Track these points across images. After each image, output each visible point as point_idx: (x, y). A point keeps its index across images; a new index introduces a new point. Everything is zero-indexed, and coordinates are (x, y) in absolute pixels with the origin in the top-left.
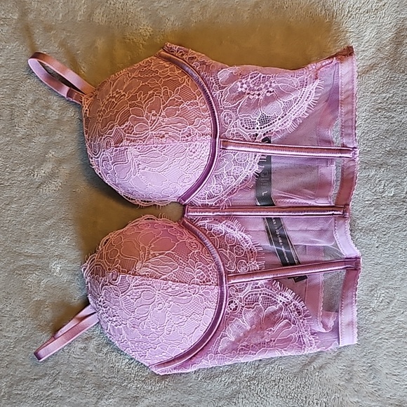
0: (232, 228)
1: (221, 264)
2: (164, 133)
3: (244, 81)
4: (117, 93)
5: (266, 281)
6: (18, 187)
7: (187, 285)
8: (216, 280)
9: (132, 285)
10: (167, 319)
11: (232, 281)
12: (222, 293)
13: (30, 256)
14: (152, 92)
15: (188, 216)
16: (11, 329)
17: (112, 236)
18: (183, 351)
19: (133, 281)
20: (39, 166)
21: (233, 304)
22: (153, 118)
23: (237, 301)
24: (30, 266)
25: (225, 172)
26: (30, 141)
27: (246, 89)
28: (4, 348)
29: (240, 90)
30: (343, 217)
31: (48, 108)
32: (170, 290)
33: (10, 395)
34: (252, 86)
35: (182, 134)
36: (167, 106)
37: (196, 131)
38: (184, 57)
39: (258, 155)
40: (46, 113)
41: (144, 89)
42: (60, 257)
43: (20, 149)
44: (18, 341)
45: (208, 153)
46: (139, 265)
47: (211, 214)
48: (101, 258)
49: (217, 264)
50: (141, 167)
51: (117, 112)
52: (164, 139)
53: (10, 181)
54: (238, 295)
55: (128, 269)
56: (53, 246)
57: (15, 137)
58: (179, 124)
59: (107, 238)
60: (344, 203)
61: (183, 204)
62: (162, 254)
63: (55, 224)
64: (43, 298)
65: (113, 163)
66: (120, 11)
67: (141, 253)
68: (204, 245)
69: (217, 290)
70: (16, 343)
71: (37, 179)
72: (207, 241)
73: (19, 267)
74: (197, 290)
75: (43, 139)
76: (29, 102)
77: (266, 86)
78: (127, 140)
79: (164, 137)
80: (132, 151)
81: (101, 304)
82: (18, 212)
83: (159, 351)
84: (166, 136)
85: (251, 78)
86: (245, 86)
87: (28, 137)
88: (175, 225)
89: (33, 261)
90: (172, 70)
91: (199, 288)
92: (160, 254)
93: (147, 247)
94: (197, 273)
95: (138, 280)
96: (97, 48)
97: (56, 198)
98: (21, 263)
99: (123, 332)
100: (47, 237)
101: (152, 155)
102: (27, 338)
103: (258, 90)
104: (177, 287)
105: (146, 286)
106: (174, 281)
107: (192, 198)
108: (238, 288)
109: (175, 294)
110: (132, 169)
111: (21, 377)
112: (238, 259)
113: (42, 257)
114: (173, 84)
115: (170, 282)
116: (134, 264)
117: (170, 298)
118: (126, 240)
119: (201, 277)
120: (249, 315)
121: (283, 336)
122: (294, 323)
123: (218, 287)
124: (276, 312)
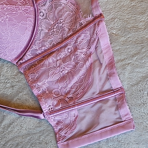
7: (14, 6)
10: (8, 25)
11: (39, 2)
12: (35, 9)
21: (42, 13)
23: (43, 11)
32: (5, 9)
54: (43, 8)
69: (32, 9)
74: (21, 9)
91: (21, 8)
106: (7, 4)
108: (42, 5)
109: (8, 11)
115: (4, 5)
117: (6, 13)
119: (22, 3)
120: (51, 16)
121: (68, 20)
122: (72, 12)
123: (33, 7)
124: (61, 10)
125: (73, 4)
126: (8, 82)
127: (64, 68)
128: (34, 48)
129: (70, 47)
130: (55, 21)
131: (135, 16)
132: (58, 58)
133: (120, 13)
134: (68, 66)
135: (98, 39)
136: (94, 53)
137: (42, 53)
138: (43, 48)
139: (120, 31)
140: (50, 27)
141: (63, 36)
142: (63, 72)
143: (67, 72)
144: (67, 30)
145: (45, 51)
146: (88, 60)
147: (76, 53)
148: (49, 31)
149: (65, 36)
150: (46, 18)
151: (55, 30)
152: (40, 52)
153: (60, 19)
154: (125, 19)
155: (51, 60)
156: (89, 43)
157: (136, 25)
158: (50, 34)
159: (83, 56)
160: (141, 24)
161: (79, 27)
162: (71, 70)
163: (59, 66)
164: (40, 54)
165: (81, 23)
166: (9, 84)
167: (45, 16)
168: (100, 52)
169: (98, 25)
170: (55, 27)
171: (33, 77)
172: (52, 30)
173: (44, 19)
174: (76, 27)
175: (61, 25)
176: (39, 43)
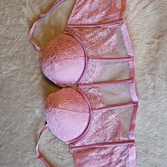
0: (95, 91)
1: (90, 105)
2: (67, 57)
3: (94, 38)
4: (50, 47)
5: (106, 111)
6: (26, 83)
7: (77, 112)
8: (88, 111)
9: (57, 112)
10: (70, 124)
11: (94, 112)
12: (90, 116)
13: (29, 107)
14: (61, 45)
15: (79, 88)
16: (22, 133)
17: (52, 95)
18: (77, 137)
19: (57, 110)
20: (32, 76)
21: (94, 119)
22: (63, 53)
23: (96, 119)
24: (29, 111)
25: (90, 70)
26: (30, 67)
27: (95, 41)
28: (20, 140)
29: (93, 41)
30: (132, 82)
31: (35, 55)
32: (70, 114)
33: (22, 156)
34: (97, 40)
35: (73, 57)
36: (67, 48)
37: (78, 56)
38: (72, 32)
39: (100, 62)
40: (35, 57)
41: (59, 44)
42: (38, 108)
43: (26, 69)
44: (25, 137)
45: (84, 63)
46: (60, 105)
47: (87, 87)
48: (47, 102)
49: (89, 105)
50: (60, 71)
51: (50, 53)
52: (67, 60)
53: (23, 81)
54: (96, 116)
55: (55, 106)
56: (36, 104)
57: (25, 66)
58: (72, 54)
59: (50, 95)
60: (132, 77)
61: (78, 84)
62: (68, 101)
63: (37, 96)
64: (33, 123)
65: (50, 71)
66: (59, 20)
67: (61, 101)
68: (84, 98)
69: (88, 115)
70: (24, 138)
71: (32, 80)
72: (85, 97)
73: (25, 111)
74: (81, 114)
75: (34, 66)
76: (30, 53)
77: (102, 39)
78: (54, 62)
79: (67, 59)
80: (57, 65)
81: (47, 119)
82: (25, 92)
83: (68, 136)
84: (68, 58)
85: (97, 37)
86: (95, 40)
87: (29, 65)
88: (74, 91)
89: (30, 109)
90: (69, 37)
92: (67, 101)
93: (63, 99)
94: (81, 108)
95: (59, 110)
96: (51, 33)
97: (37, 87)
98: (26, 110)
99: (55, 129)
100: (34, 101)
101: (64, 66)
102: (27, 137)
103: (100, 41)
104: (73, 113)
105: (62, 112)
106: (72, 111)
107: (81, 81)
108: (96, 114)
109: (72, 115)
110: (57, 72)
111: (25, 150)
112: (96, 103)
113: (33, 108)
114: (69, 41)
115: (70, 111)
116: (58, 104)
117: (71, 117)
118: (56, 96)
119: (82, 110)
120: (100, 123)
121: (111, 131)
122: (115, 126)
123: (89, 114)
124: (108, 122)
125: (117, 121)
126: (60, 154)
127: (101, 162)
128: (84, 141)
129: (109, 150)
130: (102, 127)
131: (156, 147)
132: (99, 154)
133: (147, 141)
134: (104, 162)
135: (128, 155)
136: (124, 161)
137: (89, 145)
138: (90, 143)
139: (144, 153)
140: (98, 130)
141: (105, 140)
142: (100, 165)
143: (103, 165)
144: (109, 137)
145: (91, 145)
146: (119, 164)
147: (112, 156)
148: (96, 132)
149: (107, 141)
150: (96, 123)
151: (101, 133)
152: (87, 144)
153: (106, 128)
154: (149, 146)
155: (93, 154)
156: (122, 154)
157: (155, 153)
158: (97, 135)
159: (116, 160)
160: (158, 153)
161: (118, 141)
162: (106, 165)
163: (98, 160)
164: (87, 146)
165: (120, 139)
166: (60, 157)
167: (96, 121)
168: (127, 163)
169: (131, 147)
170: (101, 132)
171: (79, 161)
172: (99, 133)
173: (95, 123)
174: (116, 139)
175: (106, 132)
176: (88, 139)
